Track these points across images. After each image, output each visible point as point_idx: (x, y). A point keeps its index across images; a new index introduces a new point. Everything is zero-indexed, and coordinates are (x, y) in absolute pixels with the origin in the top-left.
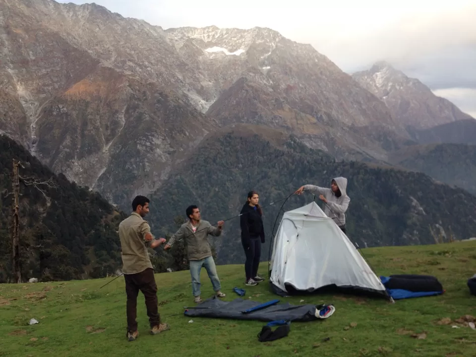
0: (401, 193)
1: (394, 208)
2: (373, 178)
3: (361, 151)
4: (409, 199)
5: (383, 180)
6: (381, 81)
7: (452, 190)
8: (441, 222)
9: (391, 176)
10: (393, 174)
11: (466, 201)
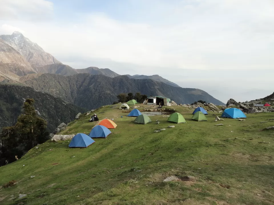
0: (18, 97)
1: (15, 105)
2: (3, 90)
3: (4, 76)
4: (23, 99)
5: (8, 91)
6: (18, 42)
7: (43, 94)
8: (38, 109)
9: (13, 89)
10: (14, 87)
11: (49, 99)
